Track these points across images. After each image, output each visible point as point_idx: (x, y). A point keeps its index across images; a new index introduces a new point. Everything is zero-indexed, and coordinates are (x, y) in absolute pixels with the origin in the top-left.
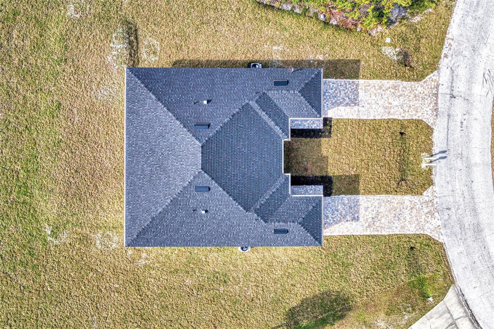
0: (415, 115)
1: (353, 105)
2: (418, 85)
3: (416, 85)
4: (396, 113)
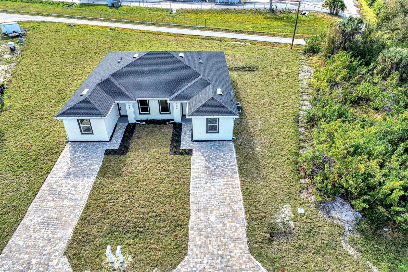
0: (195, 245)
1: (207, 173)
2: (243, 248)
3: (242, 246)
4: (198, 220)
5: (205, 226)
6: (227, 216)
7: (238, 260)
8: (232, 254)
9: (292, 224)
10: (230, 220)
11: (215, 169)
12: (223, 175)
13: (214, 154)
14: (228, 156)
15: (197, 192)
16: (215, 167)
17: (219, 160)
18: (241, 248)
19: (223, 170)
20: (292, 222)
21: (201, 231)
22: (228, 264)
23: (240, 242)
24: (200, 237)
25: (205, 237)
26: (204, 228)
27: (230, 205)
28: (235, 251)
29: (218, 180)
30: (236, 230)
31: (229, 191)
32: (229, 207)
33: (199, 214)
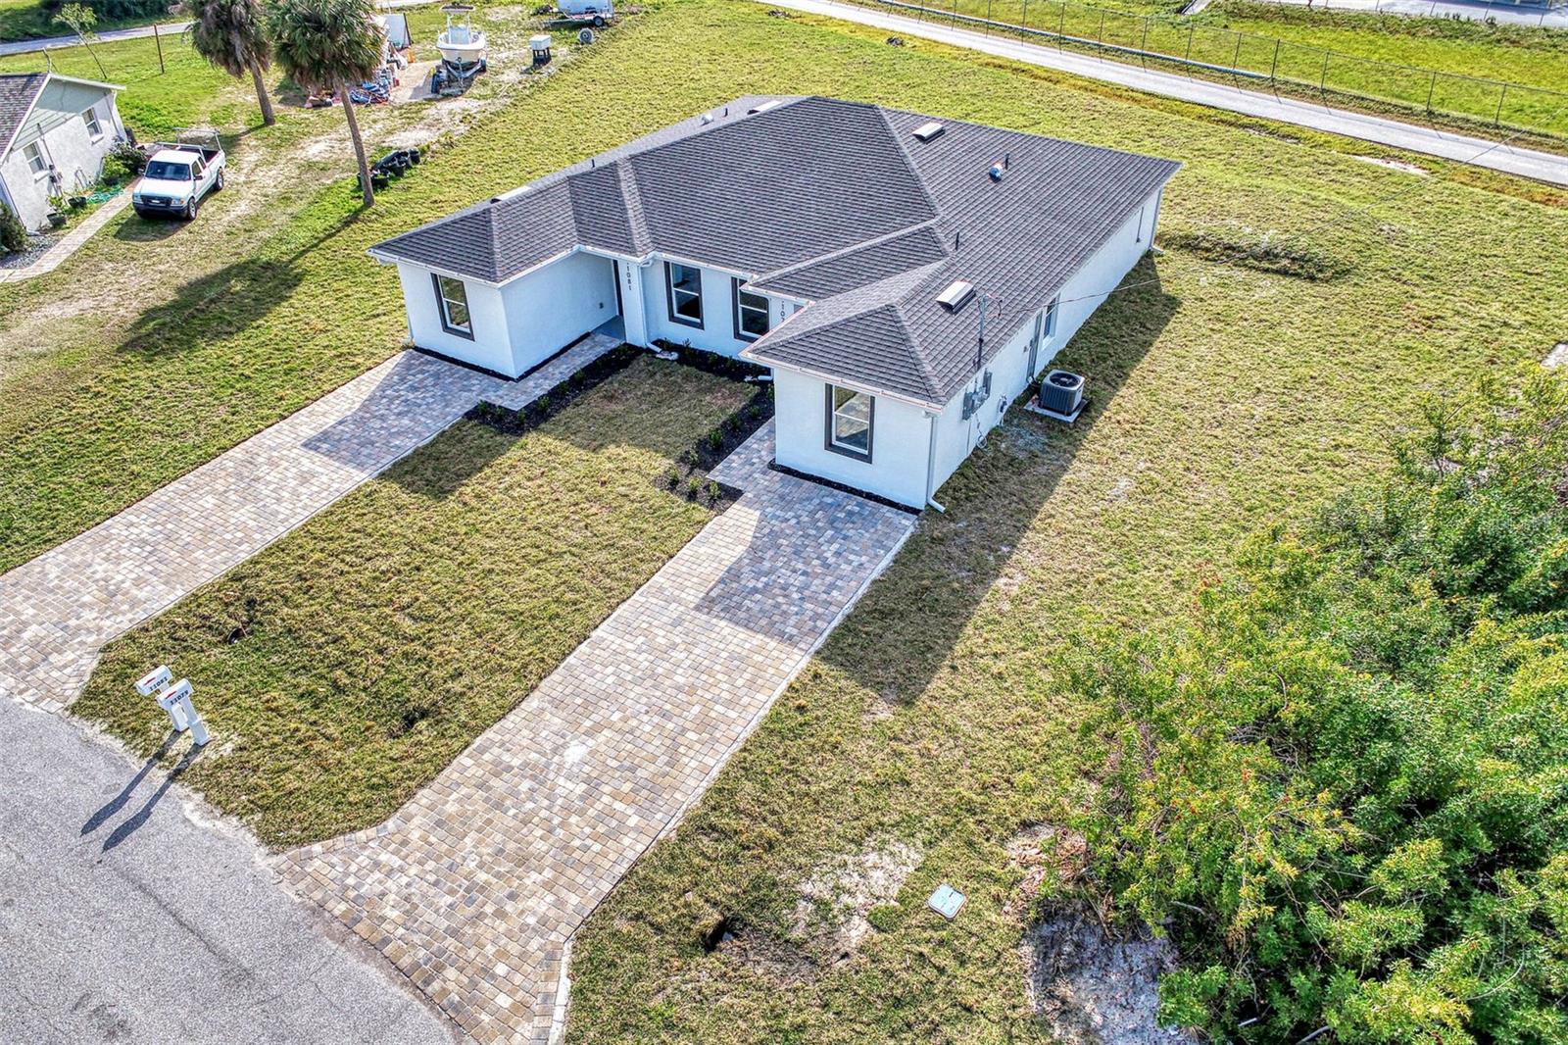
0: (431, 808)
1: (713, 594)
2: (570, 908)
3: (573, 899)
4: (525, 732)
5: (526, 764)
6: (633, 770)
7: (509, 934)
8: (509, 907)
9: (857, 931)
10: (627, 787)
11: (755, 590)
12: (763, 622)
13: (806, 536)
14: (850, 563)
15: (619, 641)
16: (760, 585)
17: (800, 566)
18: (560, 903)
19: (777, 606)
20: (865, 925)
21: (497, 775)
22: (467, 929)
23: (580, 879)
24: (473, 791)
25: (486, 800)
26: (516, 770)
27: (680, 739)
28: (532, 903)
29: (727, 631)
30: (614, 835)
31: (725, 686)
32: (668, 742)
33: (548, 716)
